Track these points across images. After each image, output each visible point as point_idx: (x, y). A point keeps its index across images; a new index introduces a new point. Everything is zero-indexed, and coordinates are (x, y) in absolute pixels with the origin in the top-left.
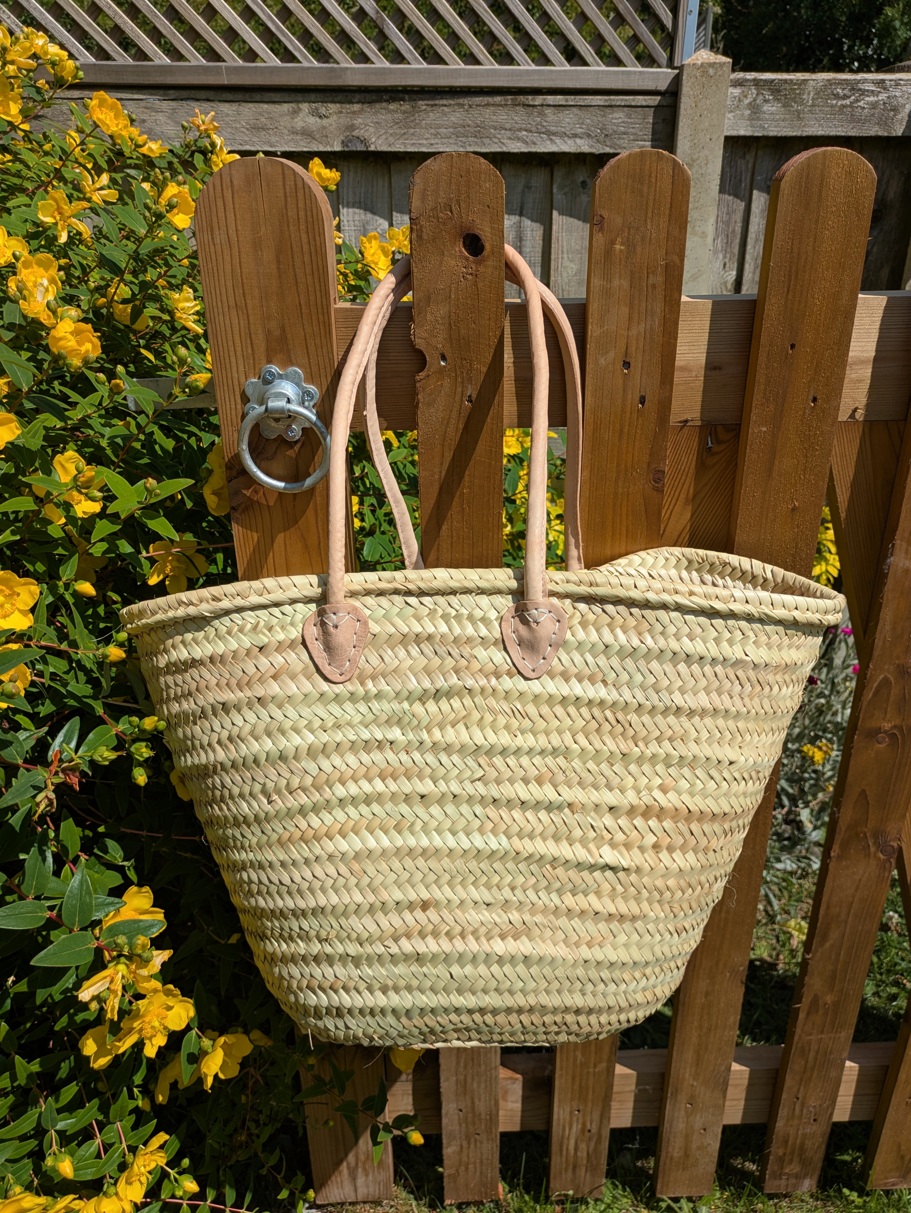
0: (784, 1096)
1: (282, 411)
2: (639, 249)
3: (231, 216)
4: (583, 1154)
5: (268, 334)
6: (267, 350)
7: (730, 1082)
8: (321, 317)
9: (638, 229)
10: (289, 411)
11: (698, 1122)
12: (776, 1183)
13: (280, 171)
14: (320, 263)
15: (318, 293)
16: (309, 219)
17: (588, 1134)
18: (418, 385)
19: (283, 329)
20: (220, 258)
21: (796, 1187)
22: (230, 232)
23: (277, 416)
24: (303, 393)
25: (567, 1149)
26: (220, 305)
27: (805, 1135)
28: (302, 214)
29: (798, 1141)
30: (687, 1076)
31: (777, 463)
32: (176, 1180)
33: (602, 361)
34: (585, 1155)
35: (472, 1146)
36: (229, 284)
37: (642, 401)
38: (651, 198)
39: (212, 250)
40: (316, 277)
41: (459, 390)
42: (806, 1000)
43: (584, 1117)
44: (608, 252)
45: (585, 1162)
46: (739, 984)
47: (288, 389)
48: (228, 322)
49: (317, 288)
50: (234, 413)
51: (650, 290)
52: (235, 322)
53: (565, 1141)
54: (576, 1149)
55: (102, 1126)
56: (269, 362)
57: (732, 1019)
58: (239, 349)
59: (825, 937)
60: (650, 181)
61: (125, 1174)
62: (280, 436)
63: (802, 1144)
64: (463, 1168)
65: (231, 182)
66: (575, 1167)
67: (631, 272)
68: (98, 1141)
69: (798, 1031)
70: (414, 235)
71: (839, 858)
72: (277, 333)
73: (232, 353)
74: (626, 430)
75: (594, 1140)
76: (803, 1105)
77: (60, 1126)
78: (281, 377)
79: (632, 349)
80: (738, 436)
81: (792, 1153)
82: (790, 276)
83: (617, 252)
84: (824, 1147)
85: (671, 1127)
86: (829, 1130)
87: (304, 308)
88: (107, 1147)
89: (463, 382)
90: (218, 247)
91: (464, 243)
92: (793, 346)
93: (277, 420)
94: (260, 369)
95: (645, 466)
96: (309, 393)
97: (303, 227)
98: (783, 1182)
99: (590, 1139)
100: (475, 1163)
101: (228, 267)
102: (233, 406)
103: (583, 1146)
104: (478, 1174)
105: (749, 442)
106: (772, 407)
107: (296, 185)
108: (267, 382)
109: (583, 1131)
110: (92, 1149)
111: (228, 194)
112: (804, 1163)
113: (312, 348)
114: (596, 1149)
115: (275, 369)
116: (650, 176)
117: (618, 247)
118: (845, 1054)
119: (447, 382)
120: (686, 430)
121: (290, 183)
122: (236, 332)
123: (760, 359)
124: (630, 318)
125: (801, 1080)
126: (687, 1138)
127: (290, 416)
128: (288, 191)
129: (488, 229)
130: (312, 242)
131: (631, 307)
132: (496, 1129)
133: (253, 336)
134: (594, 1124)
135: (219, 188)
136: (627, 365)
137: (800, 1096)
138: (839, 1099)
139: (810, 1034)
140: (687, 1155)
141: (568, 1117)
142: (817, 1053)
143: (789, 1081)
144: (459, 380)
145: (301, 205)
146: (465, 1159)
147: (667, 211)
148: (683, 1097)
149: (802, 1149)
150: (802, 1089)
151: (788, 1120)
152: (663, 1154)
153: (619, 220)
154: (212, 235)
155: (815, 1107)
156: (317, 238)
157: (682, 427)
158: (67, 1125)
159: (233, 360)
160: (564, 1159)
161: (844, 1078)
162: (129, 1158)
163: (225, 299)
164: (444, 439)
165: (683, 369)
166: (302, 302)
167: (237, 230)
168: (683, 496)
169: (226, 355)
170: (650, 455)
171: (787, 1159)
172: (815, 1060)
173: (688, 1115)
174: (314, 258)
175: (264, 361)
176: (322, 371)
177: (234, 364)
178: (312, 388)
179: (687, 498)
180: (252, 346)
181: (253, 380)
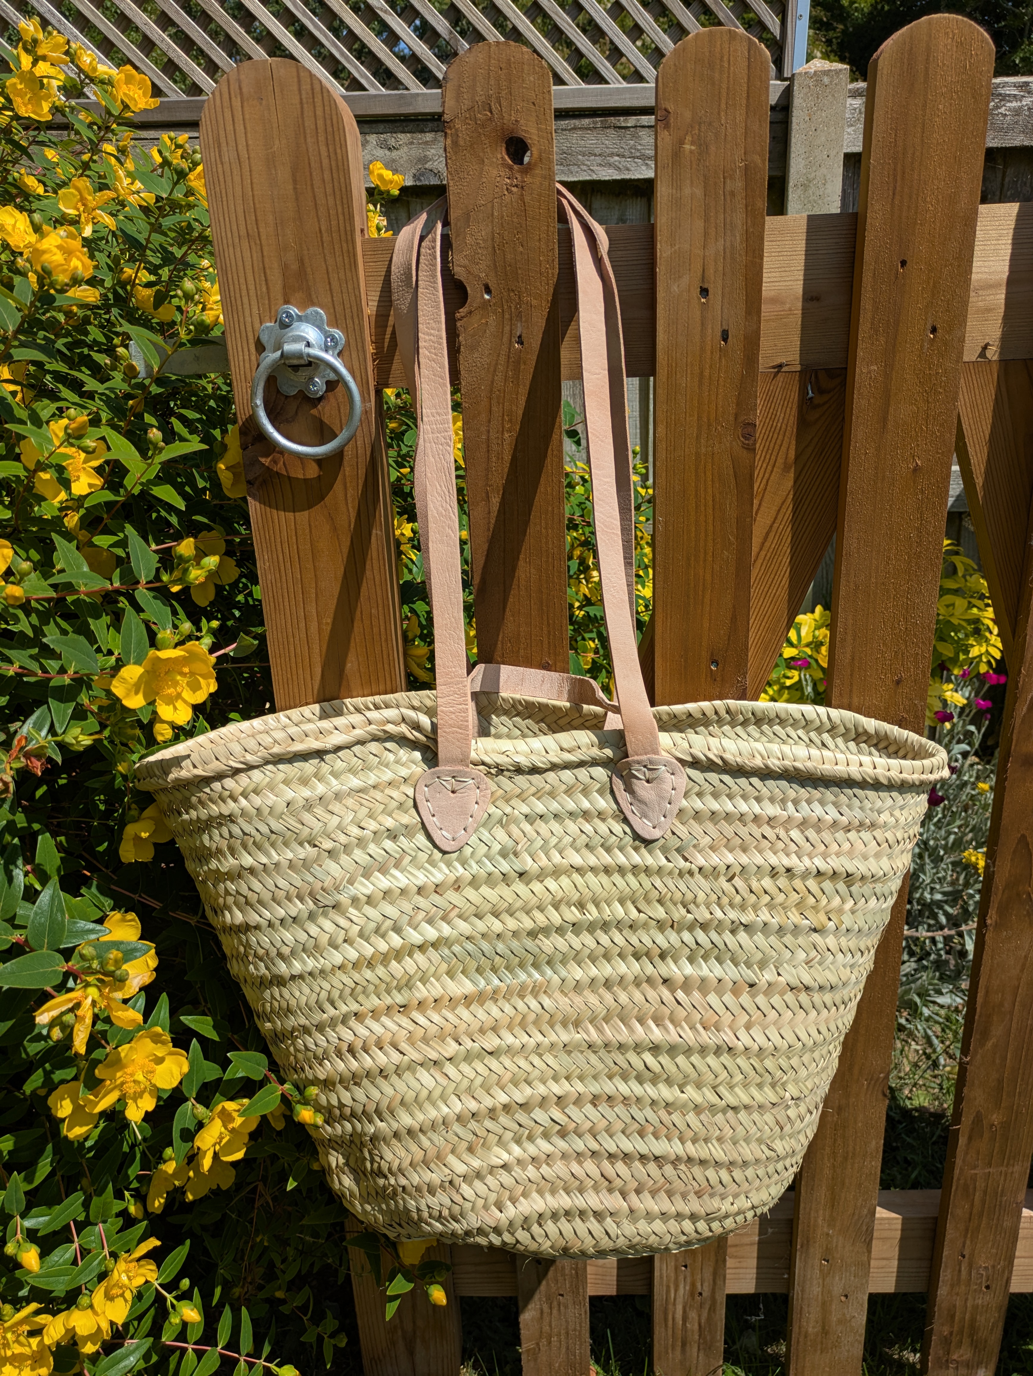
0: (945, 1253)
1: (300, 355)
2: (713, 148)
3: (240, 128)
4: (693, 1326)
5: (285, 268)
6: (284, 287)
7: (876, 1234)
8: (345, 245)
9: (710, 124)
10: (309, 355)
11: (837, 1285)
12: (942, 1373)
13: (295, 74)
14: (342, 180)
15: (341, 217)
16: (329, 129)
17: (698, 1298)
18: (458, 324)
19: (301, 261)
20: (229, 179)
22: (240, 147)
23: (295, 362)
24: (327, 338)
25: (674, 1319)
26: (229, 235)
27: (975, 1307)
28: (320, 123)
29: (967, 1316)
30: (820, 1221)
31: (891, 410)
32: (173, 1306)
33: (675, 288)
34: (696, 1327)
35: (555, 1311)
36: (240, 209)
37: (725, 336)
38: (724, 86)
39: (220, 170)
40: (338, 197)
41: (507, 328)
42: (967, 1120)
43: (693, 1275)
44: (677, 154)
45: (697, 1337)
47: (308, 331)
48: (238, 254)
49: (340, 210)
50: (247, 365)
51: (728, 198)
52: (247, 254)
53: (671, 1307)
54: (685, 1319)
56: (287, 302)
58: (252, 287)
59: (985, 1035)
60: (722, 66)
61: (104, 1283)
62: (301, 391)
63: (973, 1320)
64: (544, 1341)
65: (240, 88)
66: (684, 1344)
67: (705, 176)
68: (76, 1245)
69: (959, 1162)
70: (449, 142)
71: (998, 926)
72: (295, 266)
73: (244, 293)
74: (707, 373)
75: (707, 1306)
76: (970, 1266)
78: (300, 319)
79: (710, 272)
80: (843, 384)
81: (961, 1332)
82: (895, 176)
83: (687, 152)
84: (1001, 1325)
85: (803, 1291)
86: (1006, 1302)
87: (325, 235)
88: (84, 1252)
89: (511, 320)
90: (227, 166)
91: (506, 149)
92: (903, 263)
93: (296, 368)
94: (277, 311)
95: (732, 418)
96: (333, 339)
97: (322, 138)
98: (951, 1372)
99: (702, 1305)
100: (559, 1335)
101: (238, 189)
102: (247, 357)
103: (693, 1315)
104: (564, 1350)
105: (857, 385)
106: (883, 340)
107: (312, 89)
108: (285, 326)
109: (692, 1294)
110: (67, 1256)
111: (237, 103)
112: (976, 1345)
113: (335, 284)
114: (709, 1319)
115: (294, 310)
116: (721, 60)
117: (687, 147)
118: (1021, 1196)
119: (492, 319)
120: (780, 377)
121: (306, 87)
122: (248, 267)
123: (864, 279)
124: (706, 234)
125: (967, 1230)
126: (825, 1307)
127: (310, 364)
128: (304, 96)
129: (534, 131)
130: (332, 155)
131: (707, 220)
132: (585, 1289)
133: (268, 272)
134: (706, 1284)
135: (226, 96)
136: (704, 292)
137: (966, 1252)
139: (975, 1167)
140: (825, 1332)
141: (673, 1275)
142: (985, 1192)
143: (952, 1232)
144: (507, 316)
145: (319, 112)
146: (546, 1329)
147: (744, 102)
148: (816, 1251)
149: (973, 1327)
150: (968, 1242)
151: (952, 1286)
152: (795, 1329)
153: (688, 115)
154: (220, 152)
155: (986, 1268)
156: (339, 151)
157: (776, 374)
158: (39, 1223)
159: (245, 300)
160: (670, 1332)
162: (110, 1263)
163: (235, 228)
164: (492, 392)
165: (774, 300)
166: (323, 228)
167: (247, 145)
168: (780, 461)
169: (238, 295)
170: (738, 404)
171: (955, 1340)
172: (983, 1202)
173: (824, 1276)
174: (335, 175)
175: (281, 301)
176: (348, 311)
177: (246, 306)
178: (338, 333)
179: (785, 463)
180: (267, 284)
181: (268, 324)
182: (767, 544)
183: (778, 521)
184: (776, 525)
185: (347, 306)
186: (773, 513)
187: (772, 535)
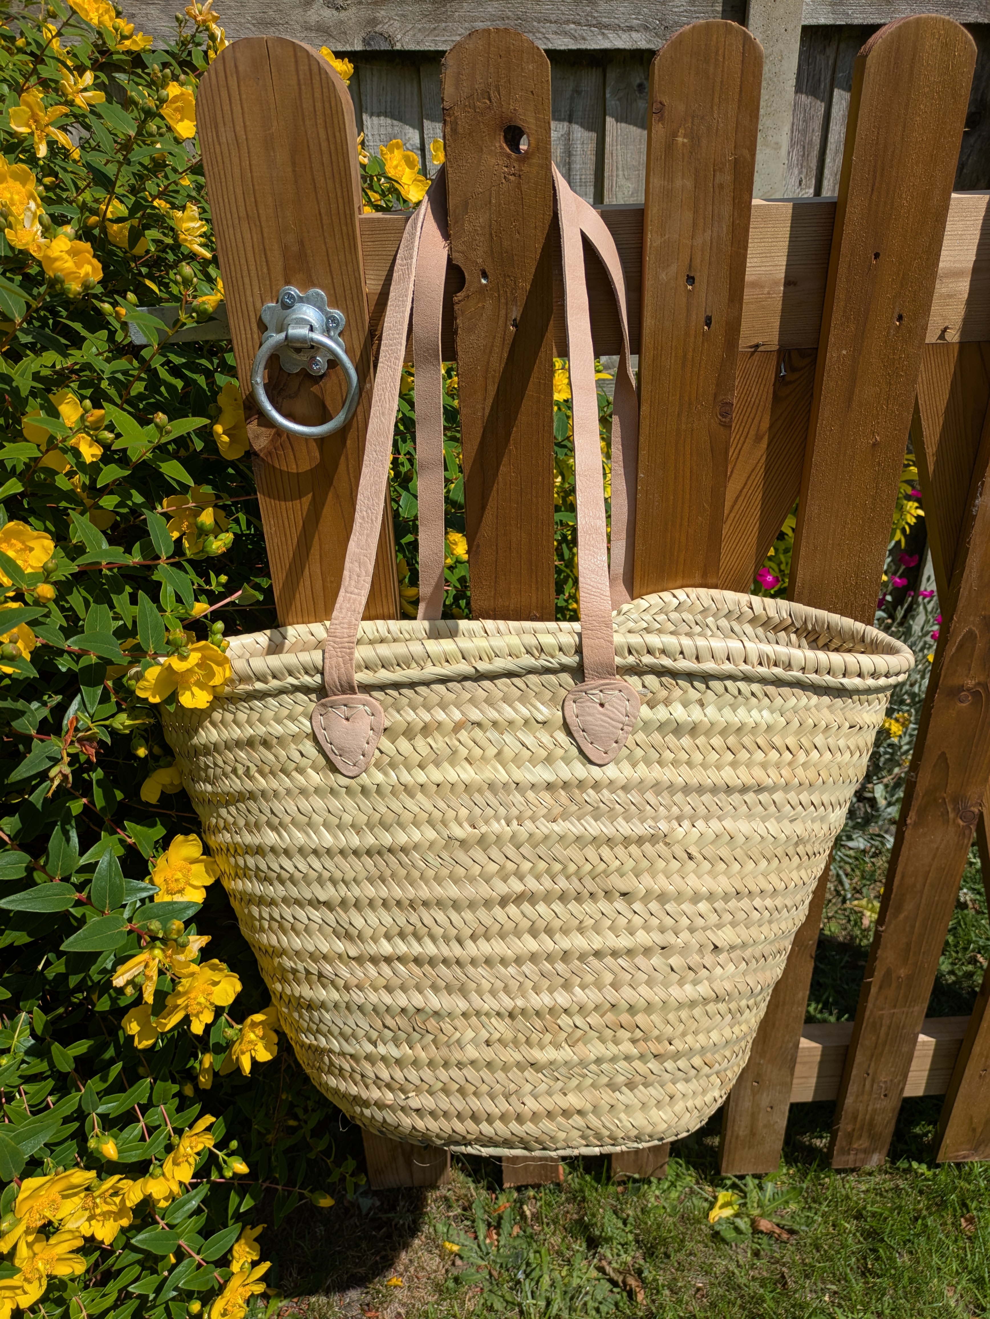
0: (854, 1072)
1: (304, 340)
2: (704, 142)
3: (237, 109)
5: (285, 250)
6: (285, 268)
7: (798, 1060)
8: (344, 228)
9: (702, 118)
10: (312, 340)
11: (765, 1100)
12: (844, 1158)
13: (292, 53)
14: (341, 164)
15: (340, 200)
16: (328, 112)
18: (456, 307)
19: (301, 243)
20: (227, 161)
21: (864, 1162)
22: (238, 128)
23: (298, 345)
24: (328, 319)
26: (229, 217)
27: (875, 1111)
28: (319, 105)
29: (868, 1117)
31: (857, 391)
32: (225, 1162)
33: (663, 276)
36: (239, 192)
37: (708, 322)
38: (718, 80)
39: (218, 150)
40: (337, 180)
41: (503, 312)
42: (879, 974)
44: (670, 144)
46: (809, 958)
47: (310, 313)
48: (239, 236)
49: (339, 194)
50: (250, 343)
51: (717, 190)
52: (247, 236)
55: (144, 1109)
56: (288, 283)
57: (800, 995)
58: (253, 268)
59: (899, 909)
60: (716, 60)
61: (172, 1155)
62: (303, 370)
63: (872, 1119)
65: (236, 67)
67: (696, 169)
68: (142, 1124)
69: (870, 1005)
70: (448, 129)
71: (916, 825)
72: (295, 248)
73: (245, 273)
74: (690, 356)
76: (873, 1081)
77: (101, 1109)
78: (301, 300)
79: (697, 261)
80: (815, 360)
81: (862, 1128)
82: (875, 172)
83: (680, 145)
84: (894, 1122)
85: (735, 1105)
86: (899, 1106)
87: (324, 217)
88: (151, 1130)
89: (507, 304)
90: (225, 147)
91: (505, 137)
92: (877, 256)
93: (298, 350)
94: (278, 291)
95: (711, 398)
96: (334, 319)
97: (320, 121)
98: (851, 1157)
101: (237, 171)
102: (249, 336)
105: (826, 368)
106: (853, 327)
107: (310, 70)
108: (286, 307)
110: (136, 1132)
111: (233, 83)
112: (874, 1138)
113: (335, 266)
115: (294, 291)
116: (717, 51)
117: (680, 139)
118: (919, 1028)
119: (489, 303)
120: (757, 356)
121: (303, 68)
122: (249, 248)
123: (841, 268)
124: (695, 225)
125: (872, 1056)
126: (754, 1117)
127: (312, 347)
128: (301, 77)
129: (532, 120)
130: (331, 138)
131: (696, 211)
133: (268, 253)
135: (222, 74)
136: (691, 280)
137: (871, 1072)
138: (910, 1074)
139: (882, 1009)
140: (753, 1134)
142: (889, 1027)
143: (860, 1057)
144: (503, 301)
145: (318, 95)
147: (737, 96)
149: (871, 1125)
150: (873, 1064)
151: (857, 1096)
153: (682, 108)
155: (885, 1082)
156: (338, 134)
157: (753, 353)
158: (109, 1109)
159: (247, 280)
161: (916, 1053)
162: (175, 1139)
163: (234, 209)
164: (487, 371)
165: (754, 284)
166: (323, 211)
167: (245, 126)
168: (752, 433)
169: (239, 276)
170: (717, 385)
171: (856, 1134)
172: (887, 1034)
173: (754, 1093)
174: (334, 159)
175: (282, 281)
176: (348, 292)
177: (248, 286)
178: (337, 313)
179: (757, 435)
180: (268, 265)
181: (271, 305)
182: (737, 507)
183: (747, 487)
184: (745, 490)
185: (347, 288)
186: (743, 480)
187: (741, 498)
